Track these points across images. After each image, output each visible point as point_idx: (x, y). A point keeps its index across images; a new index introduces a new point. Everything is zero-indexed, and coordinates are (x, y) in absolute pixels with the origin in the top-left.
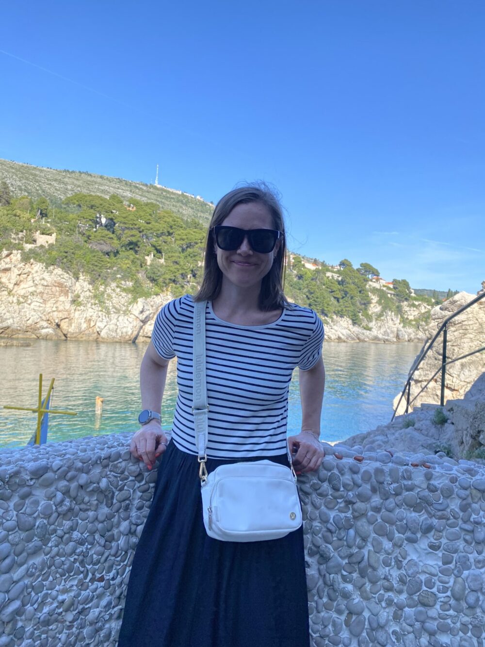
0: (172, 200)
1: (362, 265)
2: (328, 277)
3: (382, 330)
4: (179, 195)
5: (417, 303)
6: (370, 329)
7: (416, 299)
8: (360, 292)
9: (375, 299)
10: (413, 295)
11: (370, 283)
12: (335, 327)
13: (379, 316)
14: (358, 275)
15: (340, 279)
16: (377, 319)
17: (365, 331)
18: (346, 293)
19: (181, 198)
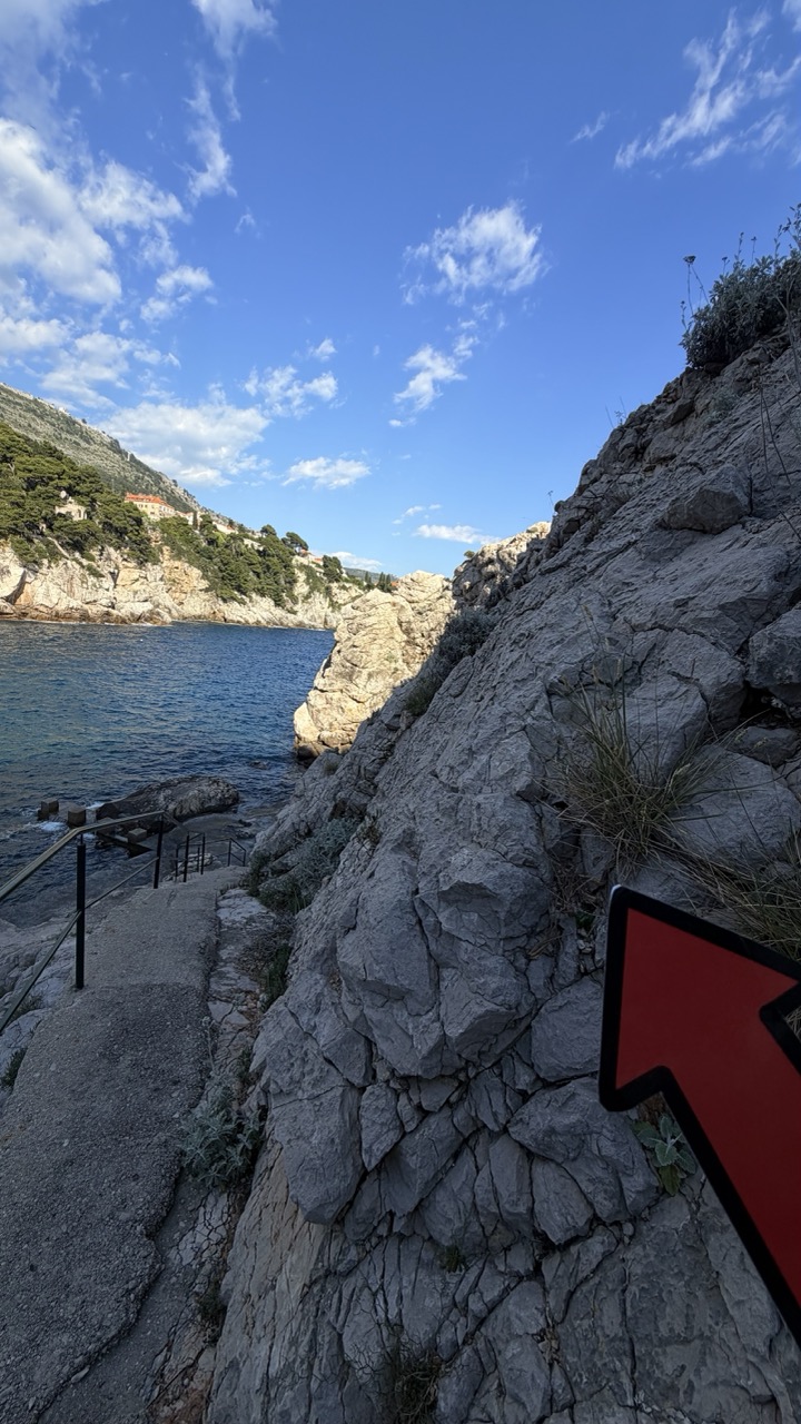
0: (18, 407)
1: (288, 534)
2: (247, 546)
3: (310, 614)
4: (30, 401)
5: (347, 585)
6: (295, 613)
7: (347, 581)
8: (285, 567)
9: (302, 576)
10: (344, 575)
11: (297, 557)
12: (254, 609)
13: (307, 597)
14: (283, 547)
15: (261, 549)
16: (303, 602)
17: (289, 615)
18: (268, 567)
19: (32, 405)
